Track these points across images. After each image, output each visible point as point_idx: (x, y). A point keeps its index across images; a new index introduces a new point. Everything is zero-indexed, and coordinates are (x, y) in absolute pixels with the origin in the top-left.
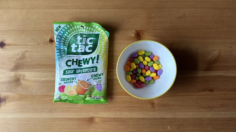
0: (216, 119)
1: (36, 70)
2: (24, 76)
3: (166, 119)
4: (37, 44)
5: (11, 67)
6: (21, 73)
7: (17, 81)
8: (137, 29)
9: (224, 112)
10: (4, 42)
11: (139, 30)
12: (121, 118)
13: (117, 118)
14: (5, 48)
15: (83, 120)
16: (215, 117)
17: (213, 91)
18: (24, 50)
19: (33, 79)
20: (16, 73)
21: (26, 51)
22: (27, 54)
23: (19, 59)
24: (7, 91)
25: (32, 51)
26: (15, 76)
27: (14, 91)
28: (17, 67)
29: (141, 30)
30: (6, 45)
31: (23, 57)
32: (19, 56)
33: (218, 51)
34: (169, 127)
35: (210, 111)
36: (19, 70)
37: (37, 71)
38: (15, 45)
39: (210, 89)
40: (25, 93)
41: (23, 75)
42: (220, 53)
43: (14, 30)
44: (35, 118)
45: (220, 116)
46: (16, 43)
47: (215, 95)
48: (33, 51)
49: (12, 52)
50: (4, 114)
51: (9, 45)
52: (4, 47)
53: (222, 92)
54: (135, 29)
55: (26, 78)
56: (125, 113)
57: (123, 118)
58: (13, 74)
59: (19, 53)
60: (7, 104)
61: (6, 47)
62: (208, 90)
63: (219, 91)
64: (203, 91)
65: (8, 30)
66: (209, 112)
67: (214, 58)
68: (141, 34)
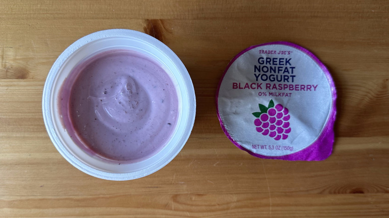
8: (151, 17)
11: (158, 18)
17: (362, 192)
29: (162, 18)
39: (354, 188)
42: (384, 87)
47: (368, 203)
53: (388, 195)
54: (146, 17)
62: (348, 191)
63: (378, 192)
64: (335, 193)
67: (367, 100)
68: (163, 29)
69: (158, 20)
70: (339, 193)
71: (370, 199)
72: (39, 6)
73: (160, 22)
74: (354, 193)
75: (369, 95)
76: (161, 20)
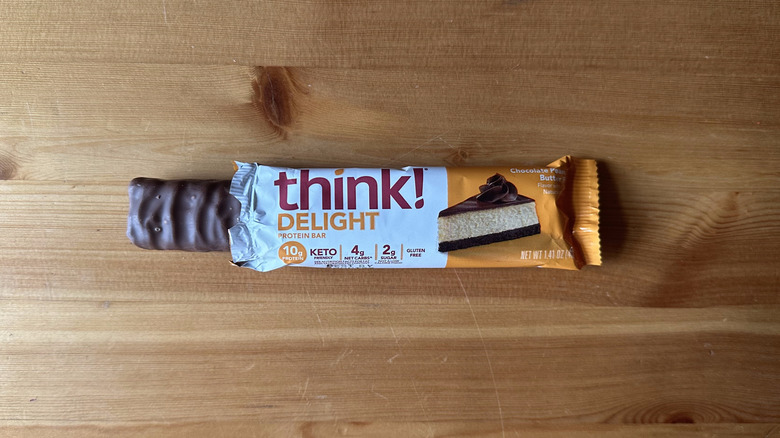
11: (281, 64)
17: (690, 421)
29: (289, 64)
39: (673, 412)
42: (732, 207)
63: (722, 420)
64: (634, 422)
74: (674, 422)
76: (287, 68)
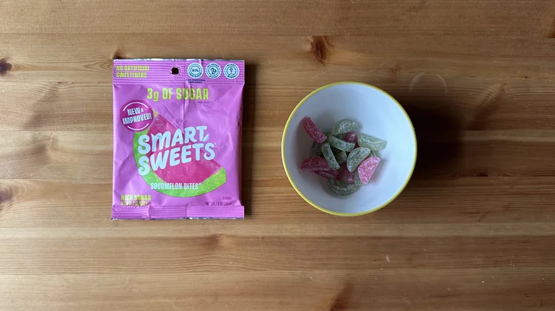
0: (493, 240)
1: (84, 126)
2: (55, 140)
3: (380, 238)
4: (86, 66)
5: (25, 120)
6: (48, 133)
7: (38, 152)
8: (317, 34)
9: (510, 224)
10: (8, 62)
12: (278, 238)
13: (270, 238)
14: (10, 76)
15: (194, 241)
16: (492, 233)
18: (55, 80)
19: (76, 147)
20: (37, 133)
21: (60, 83)
22: (61, 89)
23: (44, 101)
24: (13, 175)
25: (72, 83)
26: (34, 141)
27: (31, 175)
28: (39, 120)
30: (13, 67)
31: (52, 96)
32: (43, 95)
33: (498, 86)
34: (387, 258)
35: (479, 221)
36: (44, 128)
37: (86, 130)
38: (34, 68)
40: (58, 181)
41: (53, 139)
43: (32, 34)
44: (80, 239)
45: (501, 233)
46: (35, 64)
47: (492, 185)
48: (76, 83)
49: (27, 84)
50: (8, 229)
51: (18, 68)
52: (8, 72)
53: (507, 178)
54: (313, 34)
55: (60, 144)
56: (289, 226)
57: (284, 238)
58: (28, 135)
59: (42, 86)
60: (15, 206)
61: (11, 73)
62: (475, 174)
65: (18, 34)
66: (478, 224)
67: (489, 100)
68: (326, 44)
69: (321, 37)
70: (467, 176)
71: (492, 182)
72: (227, 25)
73: (324, 38)
75: (491, 97)
